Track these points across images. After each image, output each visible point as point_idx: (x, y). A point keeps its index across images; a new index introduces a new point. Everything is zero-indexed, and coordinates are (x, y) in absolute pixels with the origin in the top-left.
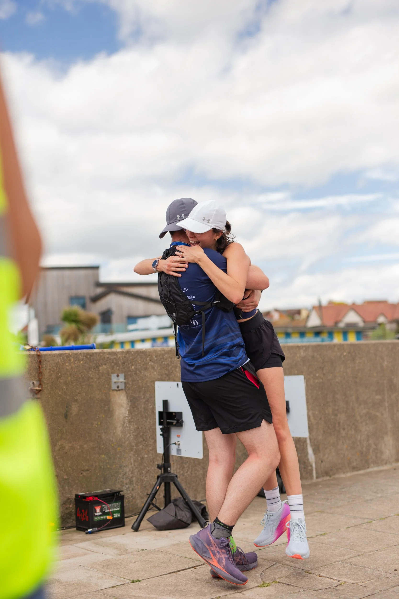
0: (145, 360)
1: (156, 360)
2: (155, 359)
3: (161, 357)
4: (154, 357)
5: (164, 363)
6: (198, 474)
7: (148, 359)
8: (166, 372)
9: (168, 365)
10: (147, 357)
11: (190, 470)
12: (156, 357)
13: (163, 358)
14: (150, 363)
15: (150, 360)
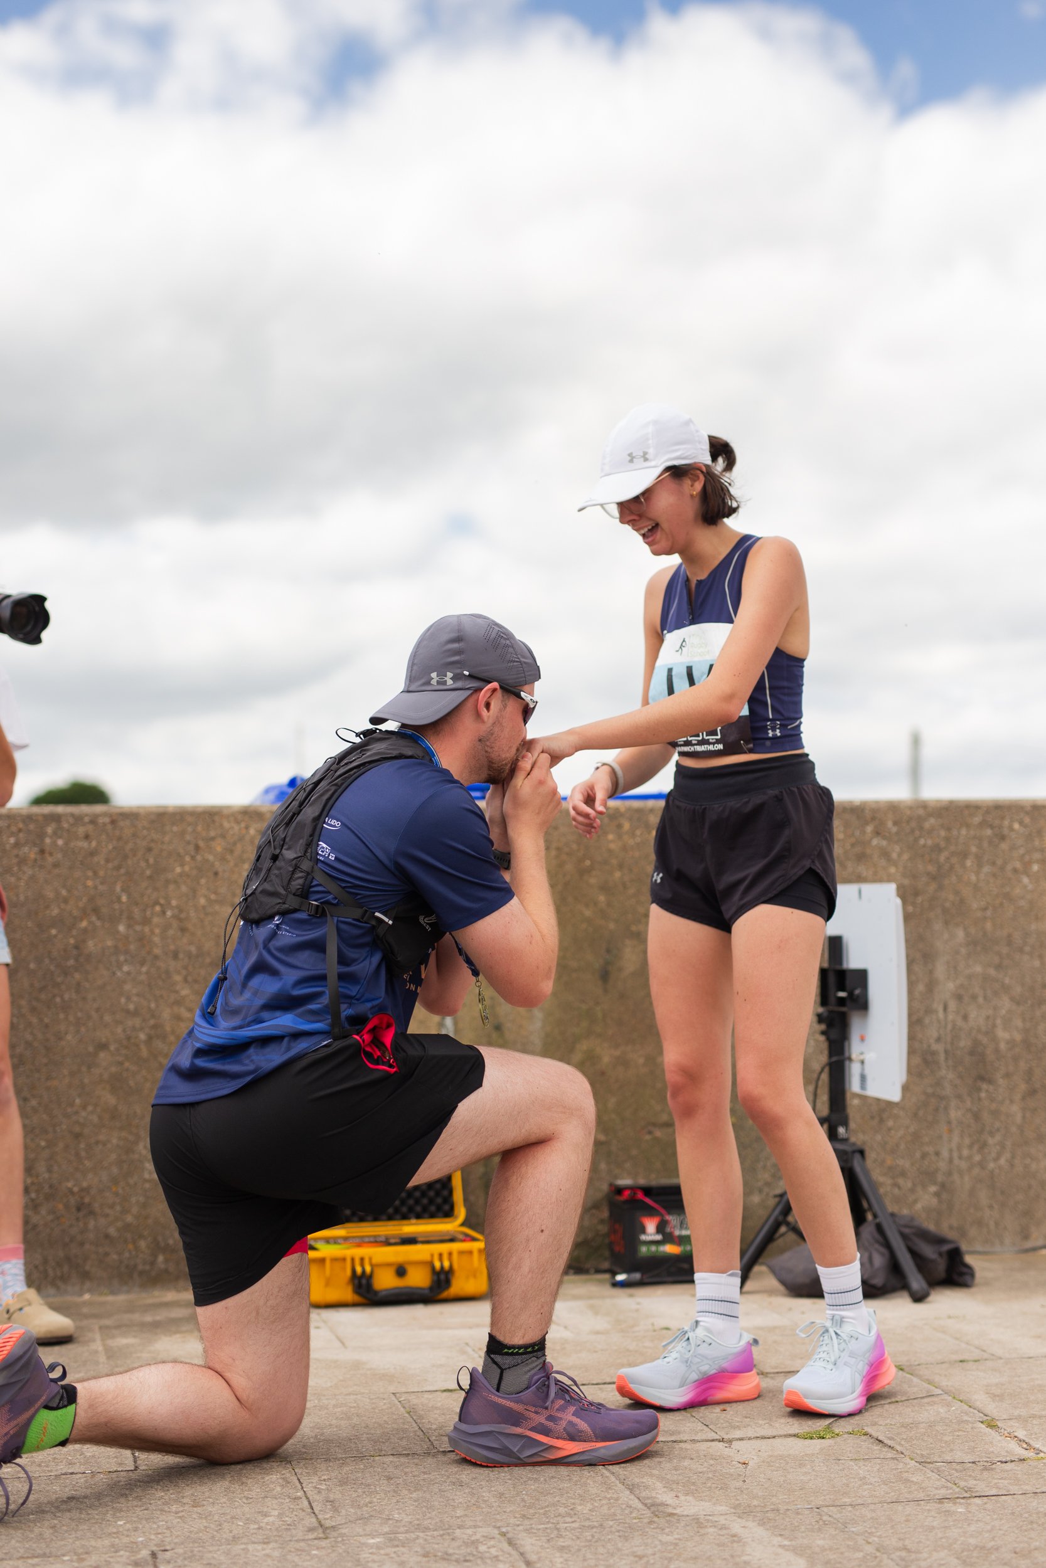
0: (857, 833)
1: (897, 833)
2: (894, 829)
3: (913, 824)
4: (890, 824)
5: (922, 842)
6: (1034, 1166)
7: (869, 829)
8: (931, 868)
9: (937, 849)
10: (867, 823)
11: (1007, 1155)
12: (895, 823)
13: (921, 828)
14: (875, 842)
15: (877, 833)
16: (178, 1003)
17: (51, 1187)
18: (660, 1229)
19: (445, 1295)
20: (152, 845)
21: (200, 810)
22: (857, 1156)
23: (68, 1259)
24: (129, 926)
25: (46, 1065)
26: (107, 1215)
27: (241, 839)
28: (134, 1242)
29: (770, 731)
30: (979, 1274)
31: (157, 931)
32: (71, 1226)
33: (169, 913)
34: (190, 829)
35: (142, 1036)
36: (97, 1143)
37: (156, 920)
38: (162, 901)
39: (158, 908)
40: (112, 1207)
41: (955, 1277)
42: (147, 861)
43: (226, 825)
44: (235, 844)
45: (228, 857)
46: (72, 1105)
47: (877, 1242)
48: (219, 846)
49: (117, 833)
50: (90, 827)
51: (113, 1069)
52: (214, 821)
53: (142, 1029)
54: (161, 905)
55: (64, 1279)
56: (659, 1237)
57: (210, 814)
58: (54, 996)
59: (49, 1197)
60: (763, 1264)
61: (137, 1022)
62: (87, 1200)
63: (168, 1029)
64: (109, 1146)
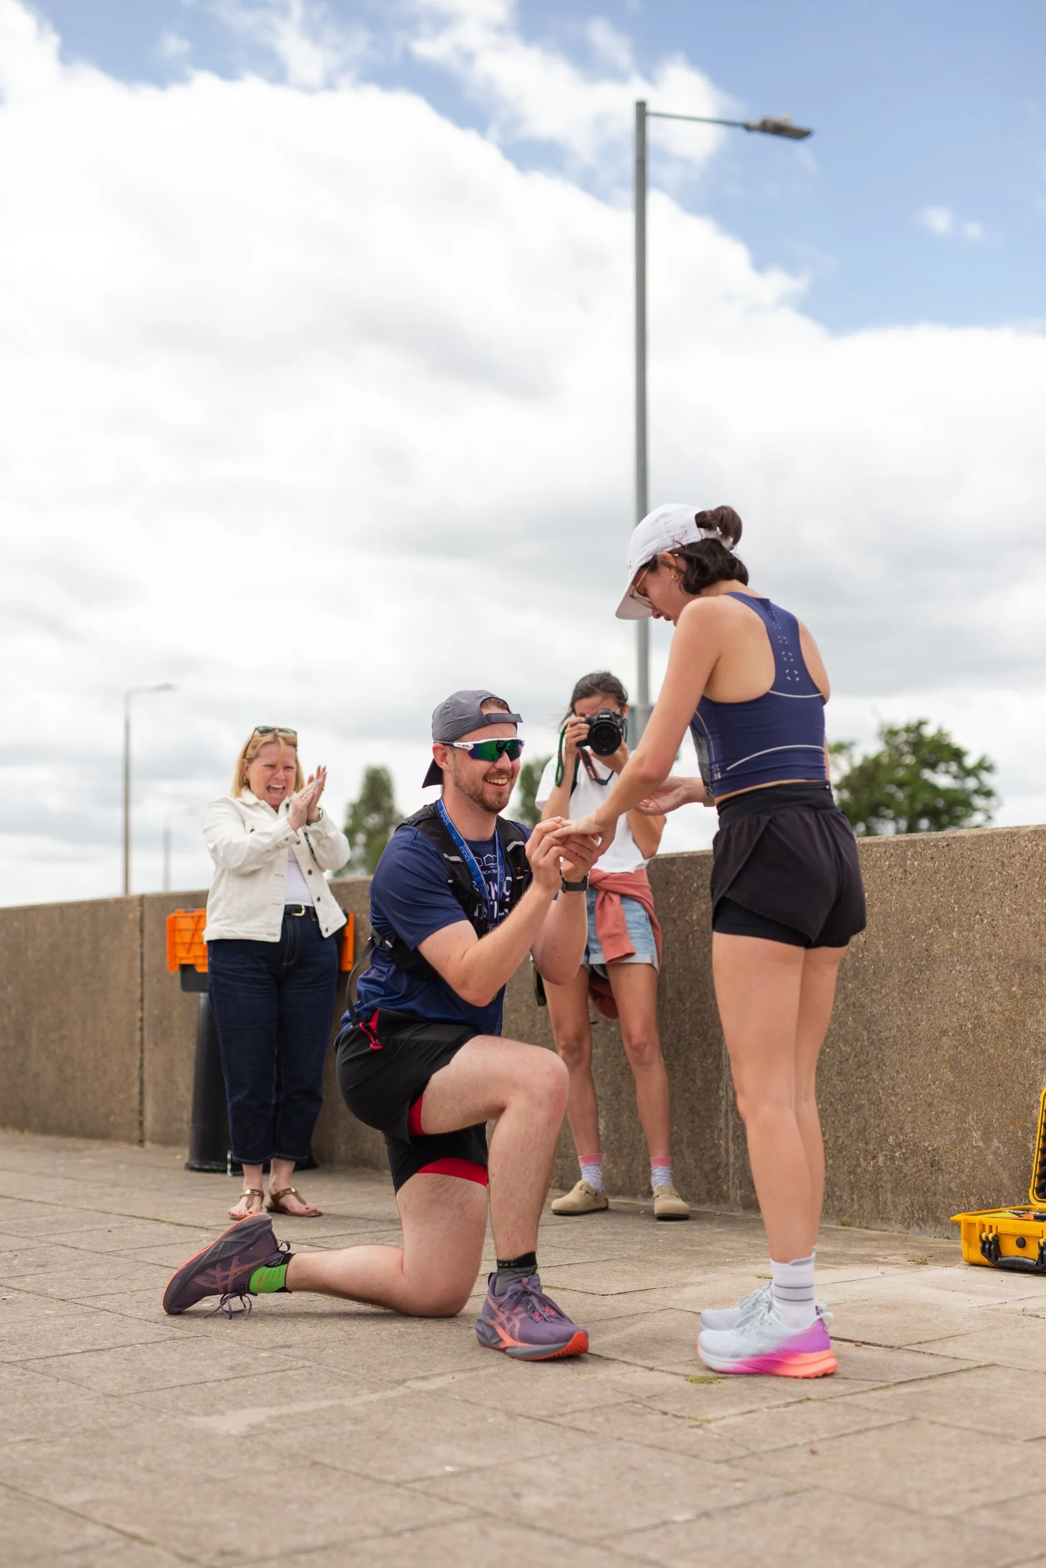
16: (991, 998)
17: (914, 1144)
23: (926, 1204)
24: (960, 933)
25: (910, 1044)
26: (950, 1173)
27: (1033, 855)
28: (967, 1198)
31: (978, 936)
32: (927, 1178)
33: (985, 921)
34: (998, 849)
36: (943, 1111)
37: (977, 927)
38: (981, 911)
39: (978, 916)
40: (953, 1166)
42: (971, 877)
44: (1028, 860)
45: (1025, 871)
46: (926, 1079)
48: (1017, 863)
49: (951, 855)
50: (935, 850)
51: (952, 1052)
54: (980, 915)
55: (924, 1220)
57: (1012, 835)
58: (914, 990)
59: (914, 1153)
61: (964, 1013)
62: (937, 1158)
63: (986, 1020)
64: (950, 1115)
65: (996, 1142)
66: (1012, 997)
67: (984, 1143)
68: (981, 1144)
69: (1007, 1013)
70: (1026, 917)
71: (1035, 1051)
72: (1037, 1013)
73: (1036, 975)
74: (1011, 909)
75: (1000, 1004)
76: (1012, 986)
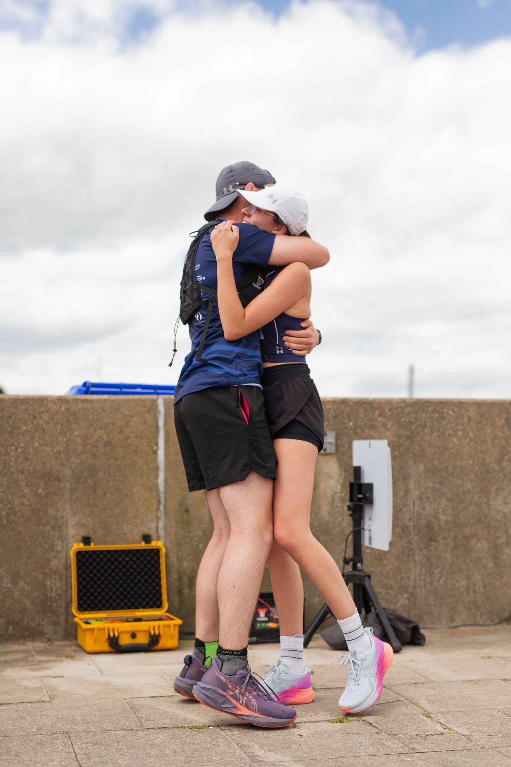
0: (371, 414)
1: (390, 415)
2: (389, 413)
3: (399, 410)
4: (387, 410)
5: (403, 419)
6: (457, 584)
7: (377, 413)
8: (407, 433)
9: (411, 423)
10: (375, 410)
11: (443, 579)
12: (390, 410)
13: (403, 413)
14: (379, 419)
15: (381, 415)
16: (23, 496)
18: (267, 615)
19: (156, 648)
20: (11, 415)
21: (36, 397)
22: (367, 578)
27: (57, 413)
29: (278, 351)
30: (427, 639)
33: (19, 450)
34: (31, 407)
35: (4, 513)
37: (12, 454)
38: (16, 444)
39: (13, 448)
41: (416, 641)
42: (8, 423)
43: (50, 405)
44: (54, 415)
45: (51, 422)
47: (376, 622)
48: (45, 416)
52: (43, 404)
53: (3, 509)
54: (15, 446)
56: (266, 619)
57: (42, 400)
60: (318, 633)
63: (17, 509)
65: (22, 584)
66: (38, 496)
67: (13, 584)
68: (10, 585)
69: (33, 506)
70: (50, 449)
71: (54, 527)
72: (57, 505)
73: (56, 483)
74: (40, 444)
75: (29, 500)
76: (38, 489)
